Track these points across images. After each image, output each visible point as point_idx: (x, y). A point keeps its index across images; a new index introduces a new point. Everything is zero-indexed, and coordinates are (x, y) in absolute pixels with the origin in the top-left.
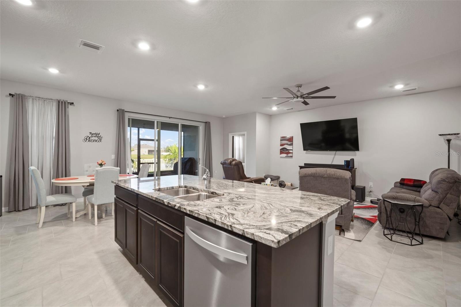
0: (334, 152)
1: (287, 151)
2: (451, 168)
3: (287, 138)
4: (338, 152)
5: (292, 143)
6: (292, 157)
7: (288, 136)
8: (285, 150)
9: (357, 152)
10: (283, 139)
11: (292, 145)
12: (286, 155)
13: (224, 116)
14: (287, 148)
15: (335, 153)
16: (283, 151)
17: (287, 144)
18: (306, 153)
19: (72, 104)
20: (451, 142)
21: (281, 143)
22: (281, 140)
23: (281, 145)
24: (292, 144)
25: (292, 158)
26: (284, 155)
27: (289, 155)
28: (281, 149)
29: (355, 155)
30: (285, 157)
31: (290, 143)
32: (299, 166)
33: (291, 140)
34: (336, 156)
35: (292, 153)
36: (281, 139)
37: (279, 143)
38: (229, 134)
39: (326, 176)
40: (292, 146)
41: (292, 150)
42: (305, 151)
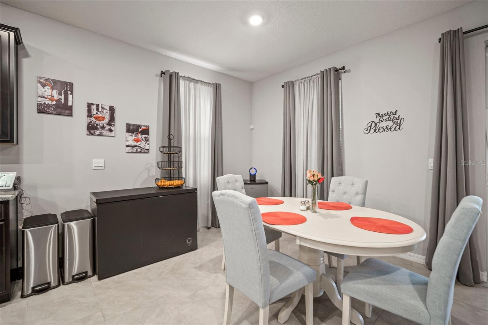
19: (343, 68)
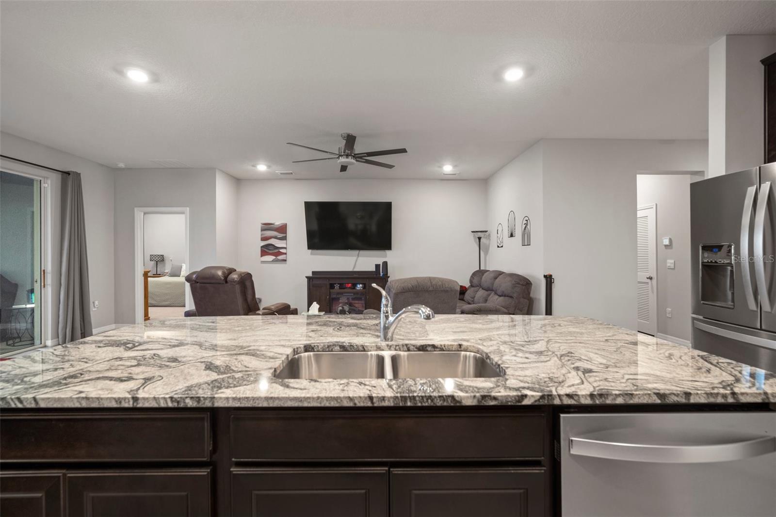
0: (356, 252)
1: (276, 251)
2: (481, 269)
3: (275, 226)
4: (362, 252)
5: (285, 235)
6: (285, 260)
7: (278, 223)
8: (271, 247)
9: (388, 252)
10: (267, 227)
11: (286, 239)
12: (274, 257)
13: (122, 165)
14: (276, 245)
15: (359, 253)
16: (267, 250)
17: (276, 238)
18: (312, 254)
20: (482, 240)
21: (262, 235)
22: (262, 230)
23: (264, 239)
24: (284, 238)
25: (286, 264)
26: (270, 258)
27: (280, 257)
28: (262, 247)
29: (386, 256)
30: (272, 261)
31: (281, 235)
32: (306, 277)
33: (283, 229)
34: (360, 258)
35: (286, 254)
36: (262, 227)
37: (258, 234)
38: (136, 209)
39: (431, 289)
40: (285, 241)
41: (285, 248)
42: (310, 251)
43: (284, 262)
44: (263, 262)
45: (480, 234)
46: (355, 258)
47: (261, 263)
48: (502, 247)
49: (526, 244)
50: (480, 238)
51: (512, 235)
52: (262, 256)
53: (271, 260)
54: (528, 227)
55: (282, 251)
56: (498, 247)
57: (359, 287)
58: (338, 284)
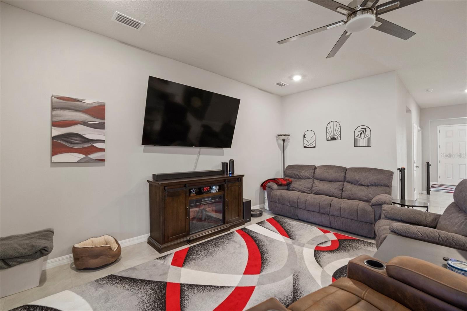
0: (197, 150)
1: (86, 145)
3: (85, 105)
4: (203, 150)
5: (101, 121)
7: (90, 100)
8: (74, 140)
9: (225, 150)
10: (64, 103)
11: (104, 128)
12: (82, 156)
14: (85, 136)
15: (200, 151)
16: (68, 143)
17: (85, 124)
18: (144, 151)
20: (286, 142)
21: (52, 116)
22: (54, 108)
23: (55, 124)
24: (101, 126)
25: (104, 165)
26: (74, 157)
27: (94, 156)
28: (54, 138)
29: (223, 155)
30: (78, 162)
31: (95, 121)
33: (98, 111)
34: (201, 156)
35: (103, 150)
36: (53, 104)
37: (45, 115)
41: (103, 141)
43: (102, 163)
44: (54, 164)
45: (284, 137)
46: (195, 157)
47: (51, 166)
48: (315, 147)
49: (363, 145)
50: (284, 141)
51: (333, 139)
52: (54, 153)
53: (76, 160)
54: (368, 132)
55: (97, 145)
56: (305, 147)
57: (215, 189)
58: (194, 189)
